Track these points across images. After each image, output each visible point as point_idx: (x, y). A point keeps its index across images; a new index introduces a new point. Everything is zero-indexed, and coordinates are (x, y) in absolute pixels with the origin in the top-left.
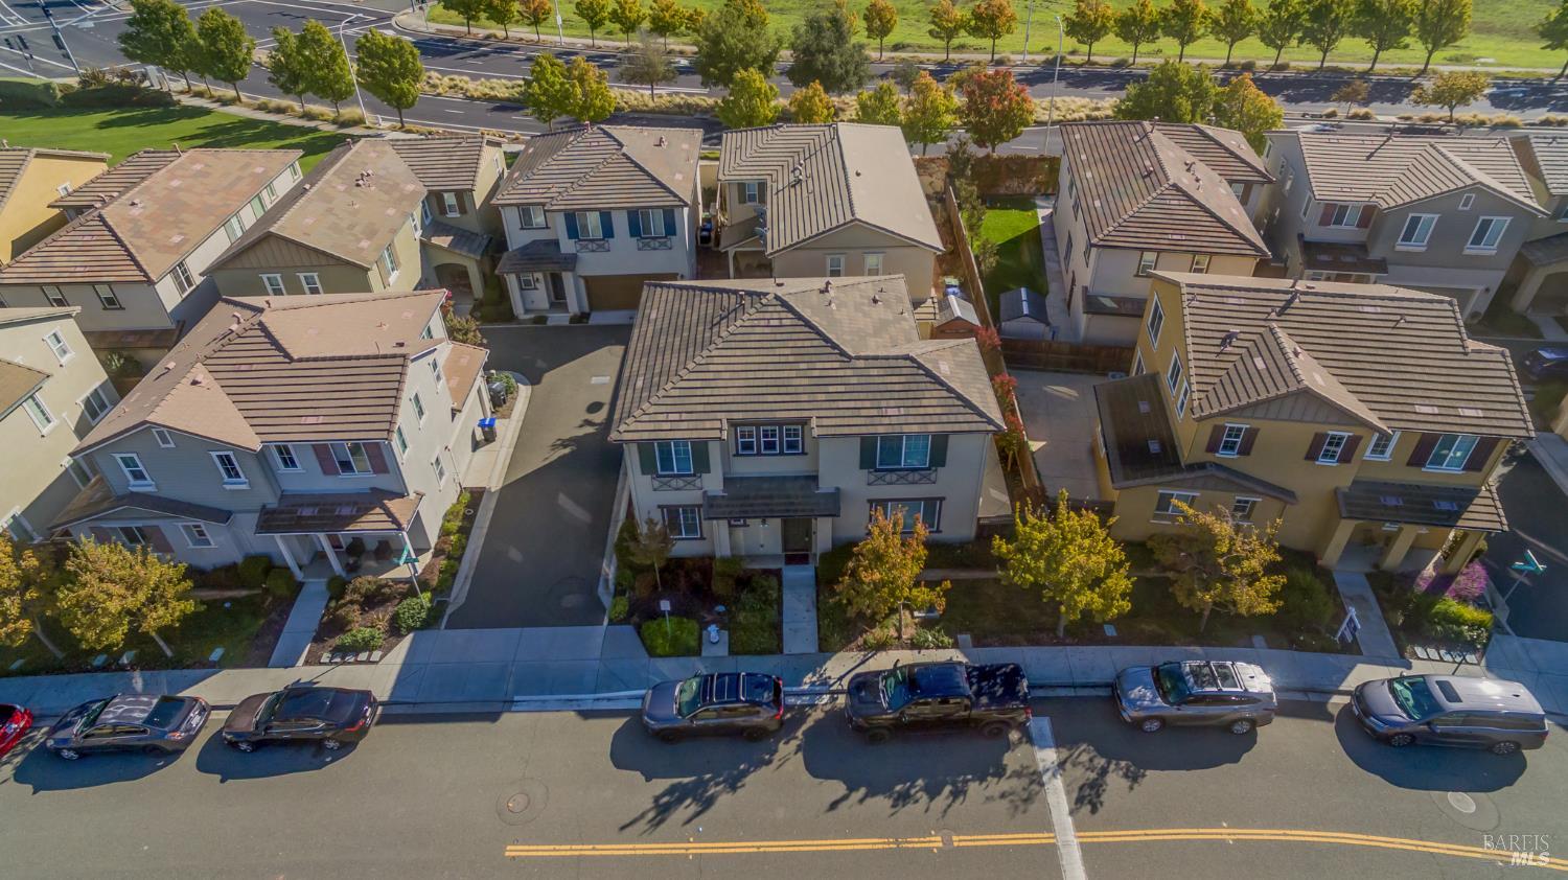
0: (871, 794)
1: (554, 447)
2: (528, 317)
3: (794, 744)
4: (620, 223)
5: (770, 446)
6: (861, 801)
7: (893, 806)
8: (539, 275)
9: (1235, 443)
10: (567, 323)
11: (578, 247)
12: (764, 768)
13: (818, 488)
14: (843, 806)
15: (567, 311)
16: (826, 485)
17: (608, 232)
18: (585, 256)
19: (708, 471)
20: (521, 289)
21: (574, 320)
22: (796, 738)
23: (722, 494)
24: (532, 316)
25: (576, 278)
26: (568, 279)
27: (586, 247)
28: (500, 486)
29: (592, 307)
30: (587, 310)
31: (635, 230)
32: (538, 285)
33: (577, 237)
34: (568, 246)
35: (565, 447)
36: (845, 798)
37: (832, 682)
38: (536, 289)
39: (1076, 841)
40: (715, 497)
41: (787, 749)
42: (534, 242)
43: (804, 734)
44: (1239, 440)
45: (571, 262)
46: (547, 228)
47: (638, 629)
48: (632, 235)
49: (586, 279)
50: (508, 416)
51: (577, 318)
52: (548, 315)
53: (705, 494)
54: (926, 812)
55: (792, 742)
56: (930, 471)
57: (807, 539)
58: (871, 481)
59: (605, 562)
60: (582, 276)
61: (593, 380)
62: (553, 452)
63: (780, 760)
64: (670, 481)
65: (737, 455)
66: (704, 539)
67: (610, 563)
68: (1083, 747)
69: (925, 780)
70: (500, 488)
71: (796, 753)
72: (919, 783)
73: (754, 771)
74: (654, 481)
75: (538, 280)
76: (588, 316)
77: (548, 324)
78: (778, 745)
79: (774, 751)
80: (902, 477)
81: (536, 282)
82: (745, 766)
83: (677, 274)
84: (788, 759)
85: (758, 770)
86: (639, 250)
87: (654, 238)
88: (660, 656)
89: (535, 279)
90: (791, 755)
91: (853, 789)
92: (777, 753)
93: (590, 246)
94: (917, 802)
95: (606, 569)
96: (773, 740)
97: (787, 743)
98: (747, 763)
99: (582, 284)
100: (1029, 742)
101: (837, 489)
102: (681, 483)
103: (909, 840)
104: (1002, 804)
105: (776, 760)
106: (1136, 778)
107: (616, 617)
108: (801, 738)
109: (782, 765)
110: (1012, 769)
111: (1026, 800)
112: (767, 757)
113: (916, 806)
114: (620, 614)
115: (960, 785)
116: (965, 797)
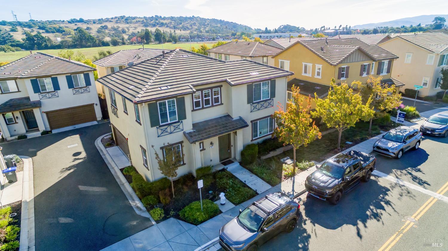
0: (364, 222)
1: (62, 172)
2: (13, 138)
3: (308, 222)
4: (63, 81)
5: (207, 102)
6: (366, 227)
7: (378, 221)
8: (17, 114)
9: (344, 73)
10: (40, 135)
11: (41, 97)
12: (310, 240)
13: (232, 118)
14: (362, 232)
15: (38, 130)
16: (235, 117)
17: (56, 87)
18: (44, 101)
19: (185, 118)
20: (7, 124)
21: (43, 134)
22: (306, 220)
23: (192, 131)
24: (17, 137)
25: (42, 113)
26: (37, 113)
27: (45, 96)
28: (32, 197)
29: (52, 128)
30: (49, 129)
31: (71, 85)
32: (17, 121)
33: (40, 92)
34: (34, 97)
35: (69, 170)
36: (358, 230)
37: (292, 193)
38: (16, 123)
39: (441, 195)
40: (190, 133)
41: (308, 226)
42: (11, 100)
43: (307, 217)
44: (345, 72)
45: (38, 105)
46: (19, 91)
47: (177, 217)
48: (69, 88)
49: (47, 113)
50: (22, 169)
51: (45, 133)
52: (27, 135)
53: (184, 133)
54: (390, 215)
55: (307, 222)
56: (271, 101)
57: (229, 151)
58: (252, 110)
59: (129, 201)
60: (44, 111)
61: (69, 147)
62: (63, 174)
63: (312, 232)
64: (166, 128)
65: (193, 110)
66: (185, 164)
67: (133, 200)
68: (394, 170)
69: (371, 205)
70: (33, 198)
71: (314, 225)
72: (372, 207)
73: (308, 244)
74: (158, 130)
75: (17, 117)
76: (51, 131)
77: (28, 138)
78: (302, 227)
79: (305, 231)
80: (262, 106)
81: (16, 119)
82: (301, 245)
83: (94, 104)
84: (315, 230)
85: (309, 242)
86: (74, 94)
87: (81, 88)
88: (202, 222)
89: (15, 117)
90: (314, 228)
91: (355, 224)
92: (307, 231)
93: (47, 95)
94: (382, 214)
95: (133, 203)
96: (298, 227)
97: (305, 224)
98: (300, 243)
99: (45, 115)
100: (379, 177)
101: (240, 117)
102: (172, 128)
103: (402, 228)
104: (405, 198)
105: (311, 234)
106: (419, 170)
107: (159, 218)
108: (307, 219)
109: (316, 234)
110: (388, 186)
111: (409, 193)
112: (305, 234)
113: (385, 216)
114: (161, 215)
115: (384, 200)
116: (391, 202)
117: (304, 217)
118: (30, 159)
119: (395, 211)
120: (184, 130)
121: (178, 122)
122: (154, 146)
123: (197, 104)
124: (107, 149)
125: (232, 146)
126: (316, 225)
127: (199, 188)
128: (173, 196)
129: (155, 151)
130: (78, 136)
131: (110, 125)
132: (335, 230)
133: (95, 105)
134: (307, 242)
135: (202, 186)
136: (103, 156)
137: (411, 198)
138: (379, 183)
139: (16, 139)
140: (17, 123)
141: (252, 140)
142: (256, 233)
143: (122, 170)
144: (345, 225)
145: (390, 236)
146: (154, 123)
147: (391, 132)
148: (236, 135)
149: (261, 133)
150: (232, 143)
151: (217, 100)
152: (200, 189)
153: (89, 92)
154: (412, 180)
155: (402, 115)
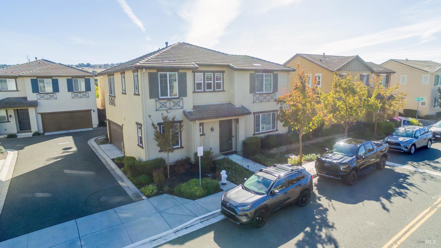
0: (388, 198)
2: (2, 136)
3: (323, 199)
4: (63, 84)
5: (209, 86)
6: (391, 202)
8: (11, 112)
10: (32, 136)
11: (39, 97)
12: (328, 212)
13: (234, 106)
14: (389, 207)
15: (30, 132)
16: (237, 104)
17: (56, 89)
18: (42, 102)
19: (186, 96)
21: (34, 135)
23: (192, 111)
24: (6, 136)
25: (37, 113)
26: (32, 112)
27: (43, 97)
29: (45, 130)
30: (42, 131)
31: (70, 88)
32: (10, 120)
33: (38, 92)
34: (32, 97)
35: (57, 159)
38: (8, 121)
41: (324, 202)
42: (8, 98)
45: (34, 104)
46: (17, 90)
48: (69, 91)
49: (42, 115)
51: (37, 134)
52: (17, 134)
53: (184, 112)
54: (417, 193)
55: (321, 199)
56: (273, 95)
57: (230, 142)
58: (254, 101)
59: (118, 181)
60: (40, 112)
61: (59, 144)
62: (47, 162)
63: (329, 206)
64: (165, 103)
65: (194, 92)
66: (183, 147)
67: (123, 181)
68: (409, 162)
69: (392, 186)
70: (11, 178)
71: (331, 201)
72: (393, 188)
73: (326, 216)
74: (157, 102)
75: (10, 116)
76: (44, 134)
77: (18, 137)
78: (317, 202)
79: (321, 205)
80: (265, 98)
81: (9, 117)
82: (319, 216)
83: (91, 110)
84: (332, 205)
85: (327, 214)
86: (72, 98)
87: (80, 92)
88: (200, 197)
89: (9, 115)
90: (331, 203)
91: (378, 200)
92: (323, 205)
93: (45, 96)
94: (406, 193)
95: (122, 184)
96: (311, 202)
97: (320, 200)
98: (317, 214)
99: (40, 116)
100: (394, 167)
101: (242, 106)
102: (172, 104)
103: (435, 204)
104: (429, 181)
105: (327, 207)
106: (437, 162)
107: (151, 193)
108: (322, 196)
109: (334, 208)
110: (408, 173)
111: (432, 178)
112: (321, 208)
113: (410, 194)
114: (153, 191)
115: (405, 182)
116: (414, 184)
117: (318, 195)
118: (17, 152)
119: (421, 190)
120: (184, 109)
121: (179, 98)
122: (151, 116)
123: (199, 85)
124: (100, 146)
125: (233, 136)
126: (332, 201)
127: (198, 156)
128: (168, 177)
129: (152, 121)
130: (71, 137)
131: (106, 120)
132: (355, 205)
133: (92, 112)
134: (325, 214)
135: (202, 155)
136: (95, 151)
137: (437, 182)
138: (395, 171)
139: (5, 138)
140: (10, 122)
141: (254, 134)
142: (266, 195)
143: (113, 160)
144: (366, 201)
145: (423, 210)
146: (153, 94)
147: (399, 129)
148: (238, 123)
149: (263, 128)
150: (233, 134)
151: (219, 86)
152: (200, 157)
153: (88, 97)
154: (433, 169)
155: (406, 122)
